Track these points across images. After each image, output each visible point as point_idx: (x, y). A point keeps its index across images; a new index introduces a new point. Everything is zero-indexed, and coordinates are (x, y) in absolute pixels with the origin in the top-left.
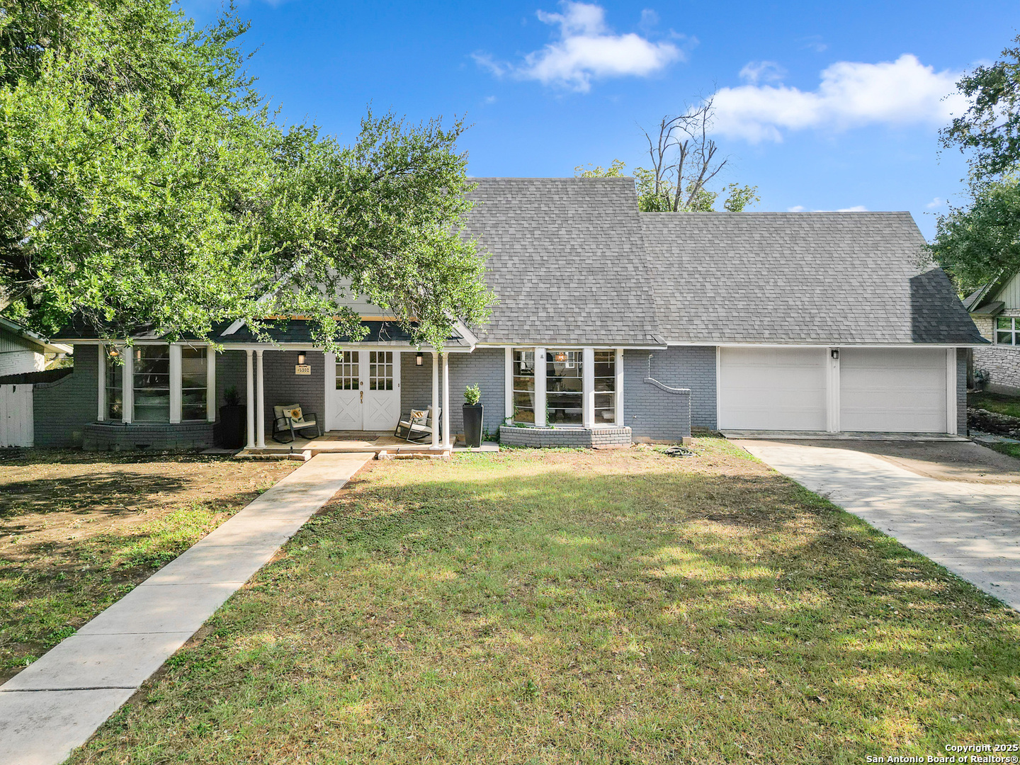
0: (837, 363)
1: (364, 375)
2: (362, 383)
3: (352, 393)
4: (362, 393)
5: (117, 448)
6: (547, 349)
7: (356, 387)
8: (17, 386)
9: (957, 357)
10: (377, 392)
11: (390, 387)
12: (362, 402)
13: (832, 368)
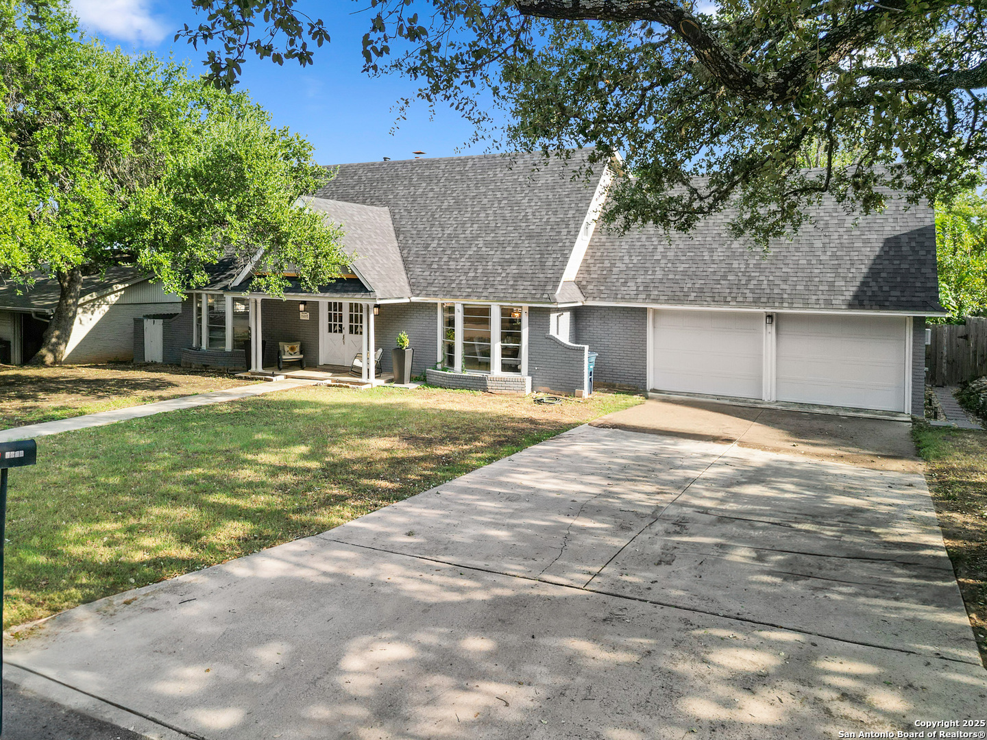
0: (772, 329)
1: (345, 322)
2: (344, 328)
3: (338, 335)
4: (344, 335)
6: (464, 305)
8: (155, 320)
9: (914, 327)
10: (354, 336)
11: (361, 333)
12: (344, 343)
13: (768, 334)
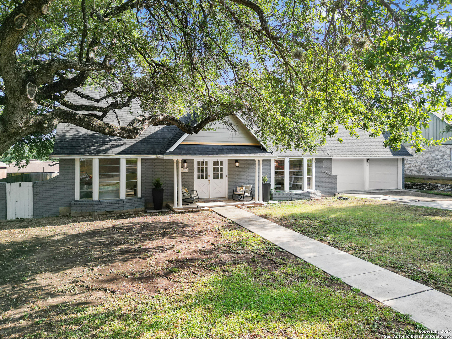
0: (368, 164)
1: (210, 172)
2: (209, 176)
3: (205, 180)
4: (209, 180)
5: (96, 214)
6: (290, 159)
7: (206, 178)
8: (22, 183)
9: (402, 161)
10: (216, 180)
11: (221, 177)
12: (209, 184)
